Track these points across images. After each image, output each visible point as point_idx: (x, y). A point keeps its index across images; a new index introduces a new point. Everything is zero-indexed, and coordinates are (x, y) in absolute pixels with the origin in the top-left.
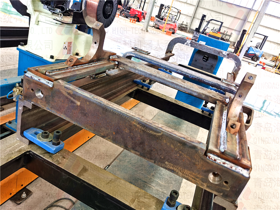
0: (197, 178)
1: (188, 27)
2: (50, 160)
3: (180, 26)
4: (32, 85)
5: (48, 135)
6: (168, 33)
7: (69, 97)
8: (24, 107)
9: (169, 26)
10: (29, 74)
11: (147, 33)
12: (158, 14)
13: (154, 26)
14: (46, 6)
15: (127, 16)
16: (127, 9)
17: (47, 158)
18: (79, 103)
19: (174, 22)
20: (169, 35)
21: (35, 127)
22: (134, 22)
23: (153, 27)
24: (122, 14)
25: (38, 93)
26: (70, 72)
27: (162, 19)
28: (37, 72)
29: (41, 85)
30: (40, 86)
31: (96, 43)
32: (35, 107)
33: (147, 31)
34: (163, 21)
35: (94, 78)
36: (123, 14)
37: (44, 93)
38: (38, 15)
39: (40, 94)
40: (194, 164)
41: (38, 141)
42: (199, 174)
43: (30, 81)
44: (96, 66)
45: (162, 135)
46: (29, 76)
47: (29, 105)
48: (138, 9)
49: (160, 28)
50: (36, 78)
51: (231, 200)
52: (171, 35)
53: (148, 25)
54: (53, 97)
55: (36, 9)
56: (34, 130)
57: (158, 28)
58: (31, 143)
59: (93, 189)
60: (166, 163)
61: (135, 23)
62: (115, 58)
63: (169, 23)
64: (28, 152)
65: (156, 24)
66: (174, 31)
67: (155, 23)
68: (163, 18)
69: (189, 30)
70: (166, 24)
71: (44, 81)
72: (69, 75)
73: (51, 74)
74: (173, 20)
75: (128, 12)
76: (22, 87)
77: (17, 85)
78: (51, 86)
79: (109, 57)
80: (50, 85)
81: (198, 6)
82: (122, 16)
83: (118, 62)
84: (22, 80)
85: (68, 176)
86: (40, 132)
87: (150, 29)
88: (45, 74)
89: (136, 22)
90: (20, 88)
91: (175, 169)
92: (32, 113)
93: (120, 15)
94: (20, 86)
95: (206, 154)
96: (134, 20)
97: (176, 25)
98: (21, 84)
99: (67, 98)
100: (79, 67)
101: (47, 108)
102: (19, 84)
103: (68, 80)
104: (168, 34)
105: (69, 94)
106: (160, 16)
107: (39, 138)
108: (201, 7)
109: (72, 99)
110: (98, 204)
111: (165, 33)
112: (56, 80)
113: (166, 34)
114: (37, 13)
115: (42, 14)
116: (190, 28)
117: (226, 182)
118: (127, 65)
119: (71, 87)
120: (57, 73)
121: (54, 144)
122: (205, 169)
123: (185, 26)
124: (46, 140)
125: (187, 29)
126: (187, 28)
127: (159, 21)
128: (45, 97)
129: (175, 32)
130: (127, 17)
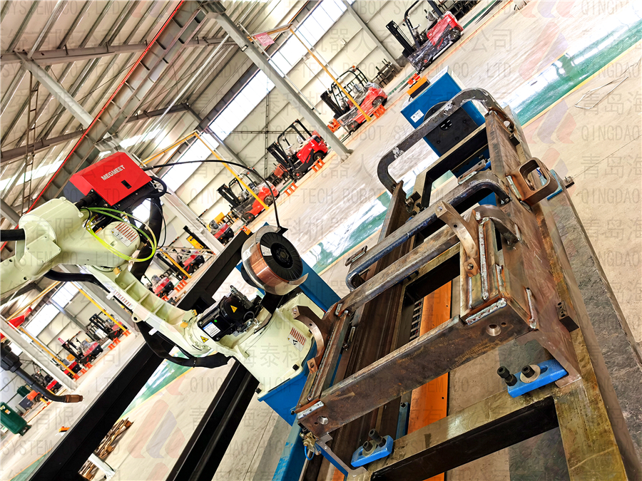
0: (486, 344)
1: (393, 62)
2: (395, 462)
3: (380, 79)
4: (311, 420)
5: (370, 443)
6: (378, 113)
7: (342, 397)
8: (326, 443)
9: (368, 103)
10: (301, 415)
11: (353, 154)
12: (335, 111)
13: (350, 132)
14: (236, 332)
15: (305, 169)
16: (293, 163)
17: (391, 463)
18: (353, 394)
19: (366, 89)
20: (383, 113)
21: (355, 449)
22: (320, 164)
23: (350, 134)
24: (295, 175)
25: (322, 421)
26: (322, 375)
27: (348, 109)
28: (303, 407)
29: (316, 412)
30: (316, 415)
31: (311, 325)
32: (334, 434)
33: (350, 152)
34: (352, 108)
35: (348, 347)
36: (298, 174)
37: (325, 415)
38: (240, 348)
39: (324, 419)
40: (469, 338)
41: (368, 458)
42: (482, 340)
43: (307, 418)
44: (334, 341)
45: (425, 346)
46: (302, 416)
47: (328, 437)
48: (305, 143)
49: (359, 122)
50: (307, 412)
51: (526, 330)
52: (385, 110)
53: (340, 143)
54: (333, 411)
55: (231, 345)
56: (356, 455)
57: (359, 125)
58: (367, 466)
59: (449, 444)
60: (456, 359)
61: (323, 164)
62: (341, 309)
63: (361, 99)
64: (372, 476)
65: (349, 126)
66: (382, 98)
67: (346, 127)
68: (346, 107)
69: (398, 63)
70: (358, 107)
71: (314, 408)
72: (323, 380)
73: (312, 396)
74: (362, 89)
75: (299, 163)
76: (307, 432)
77: (302, 435)
78: (323, 405)
79: (335, 315)
80: (320, 404)
81: (366, 24)
82: (300, 179)
83: (346, 309)
84: (300, 424)
85: (422, 458)
86: (361, 449)
87: (349, 144)
88: (309, 401)
89: (324, 160)
90: (308, 435)
91: (467, 356)
92: (338, 441)
93: (296, 181)
94: (305, 433)
95: (464, 323)
96: (319, 162)
97: (373, 90)
98: (303, 429)
99: (342, 400)
100: (324, 362)
101: (341, 425)
102: (302, 432)
103: (329, 384)
104: (380, 114)
105: (339, 395)
106: (339, 108)
107: (367, 455)
108: (371, 19)
109: (345, 396)
110: (470, 452)
111: (374, 117)
112: (320, 396)
113: (378, 117)
114: (236, 347)
115: (240, 341)
116: (396, 60)
117: (504, 324)
118: (356, 303)
119: (335, 387)
120: (315, 389)
121: (381, 446)
122: (479, 333)
123: (387, 68)
124: (373, 450)
125: (395, 68)
126: (393, 66)
127: (347, 117)
128: (329, 417)
129: (385, 97)
130: (306, 171)
